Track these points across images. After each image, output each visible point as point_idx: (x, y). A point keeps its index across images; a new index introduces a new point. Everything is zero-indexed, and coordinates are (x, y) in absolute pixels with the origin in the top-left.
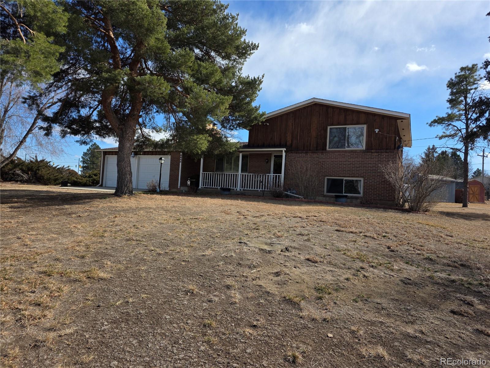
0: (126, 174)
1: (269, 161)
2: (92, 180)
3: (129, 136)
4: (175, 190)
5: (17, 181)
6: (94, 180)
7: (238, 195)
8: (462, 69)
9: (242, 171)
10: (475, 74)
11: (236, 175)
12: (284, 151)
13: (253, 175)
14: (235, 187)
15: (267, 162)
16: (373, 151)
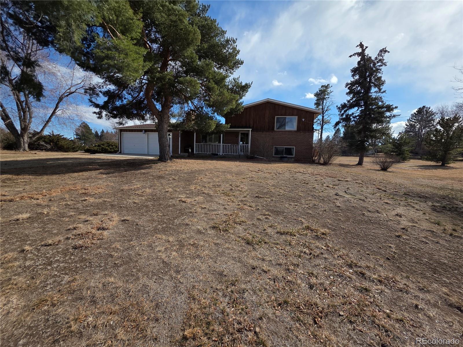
0: (166, 146)
1: (238, 137)
2: (101, 148)
3: (166, 120)
4: (176, 155)
5: (42, 150)
6: (103, 148)
7: (222, 157)
8: (322, 86)
9: (223, 143)
10: (328, 89)
11: (219, 145)
12: (250, 131)
13: (230, 145)
14: (219, 153)
15: (237, 137)
16: (301, 131)
